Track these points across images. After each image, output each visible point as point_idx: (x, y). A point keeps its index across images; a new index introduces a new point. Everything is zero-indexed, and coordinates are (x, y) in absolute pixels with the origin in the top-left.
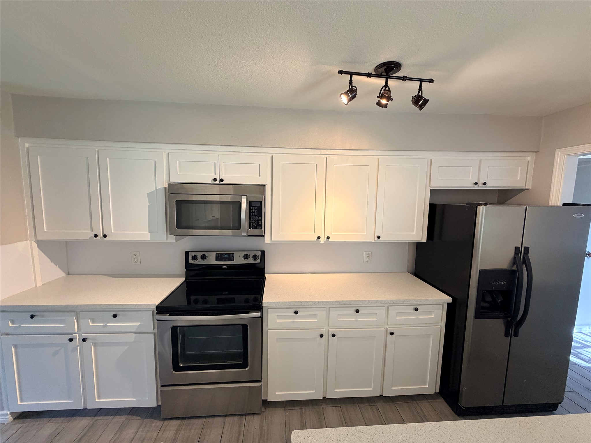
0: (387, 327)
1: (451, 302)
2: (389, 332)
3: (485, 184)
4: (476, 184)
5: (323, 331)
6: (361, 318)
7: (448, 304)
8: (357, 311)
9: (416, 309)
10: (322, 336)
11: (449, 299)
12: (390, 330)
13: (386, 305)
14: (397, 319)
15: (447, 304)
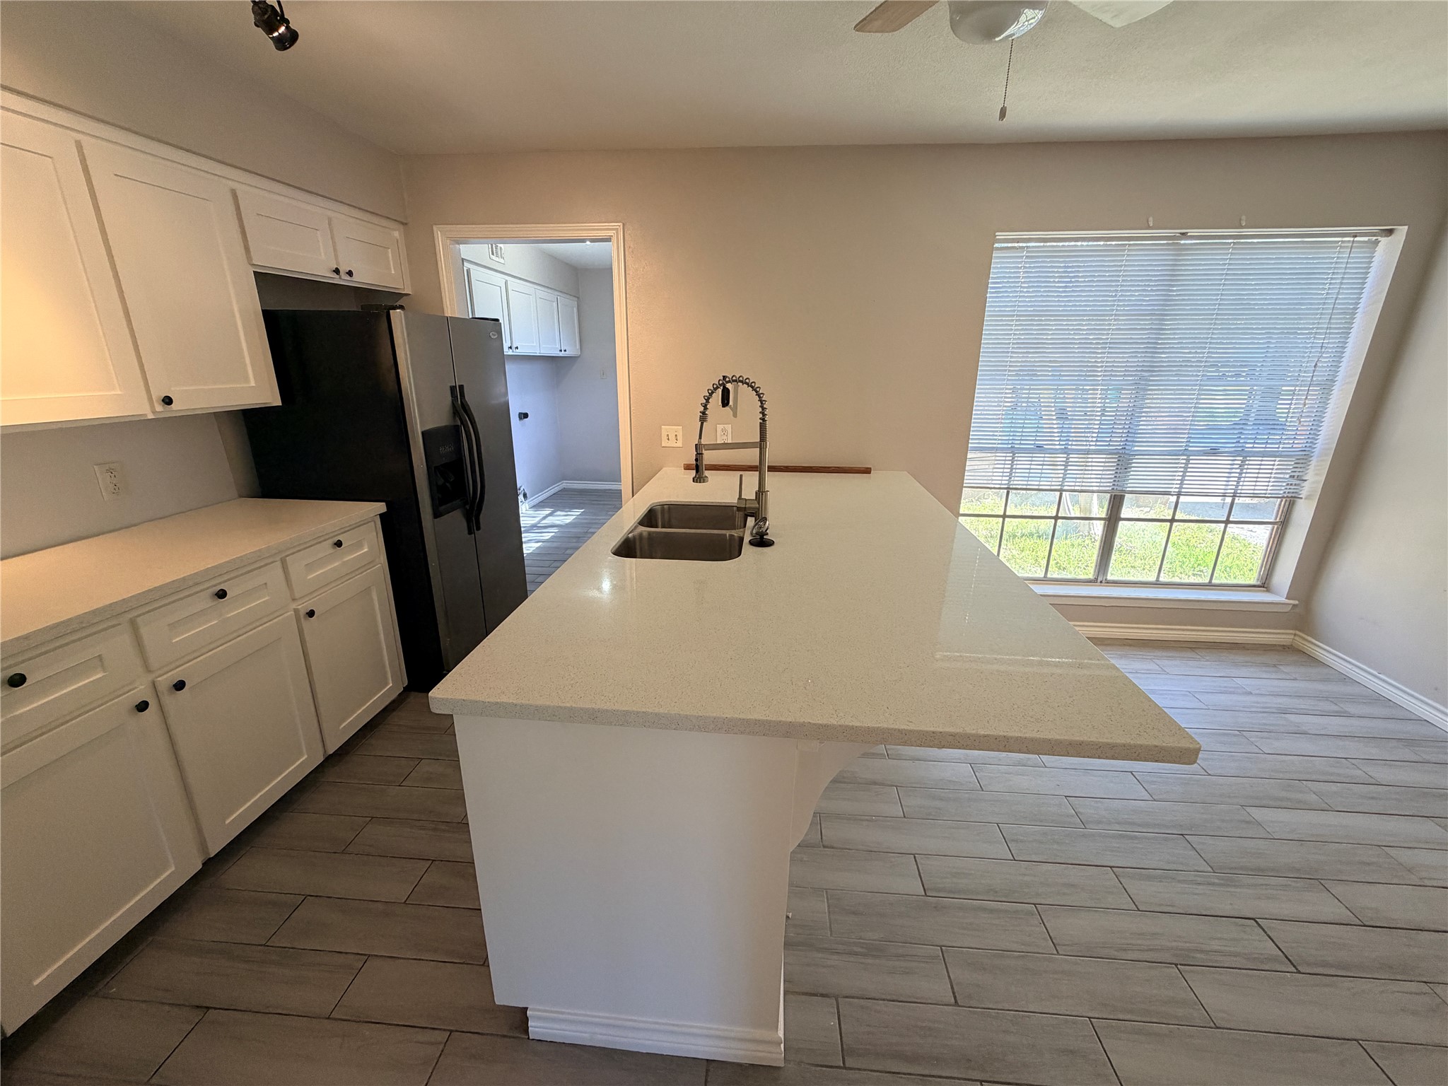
0: (294, 606)
1: (386, 510)
2: (303, 613)
3: (350, 273)
4: (337, 271)
5: (141, 691)
6: (232, 610)
7: (381, 516)
8: (222, 594)
9: (339, 544)
10: (142, 707)
11: (381, 507)
12: (304, 607)
13: (278, 558)
14: (310, 579)
15: (378, 516)
